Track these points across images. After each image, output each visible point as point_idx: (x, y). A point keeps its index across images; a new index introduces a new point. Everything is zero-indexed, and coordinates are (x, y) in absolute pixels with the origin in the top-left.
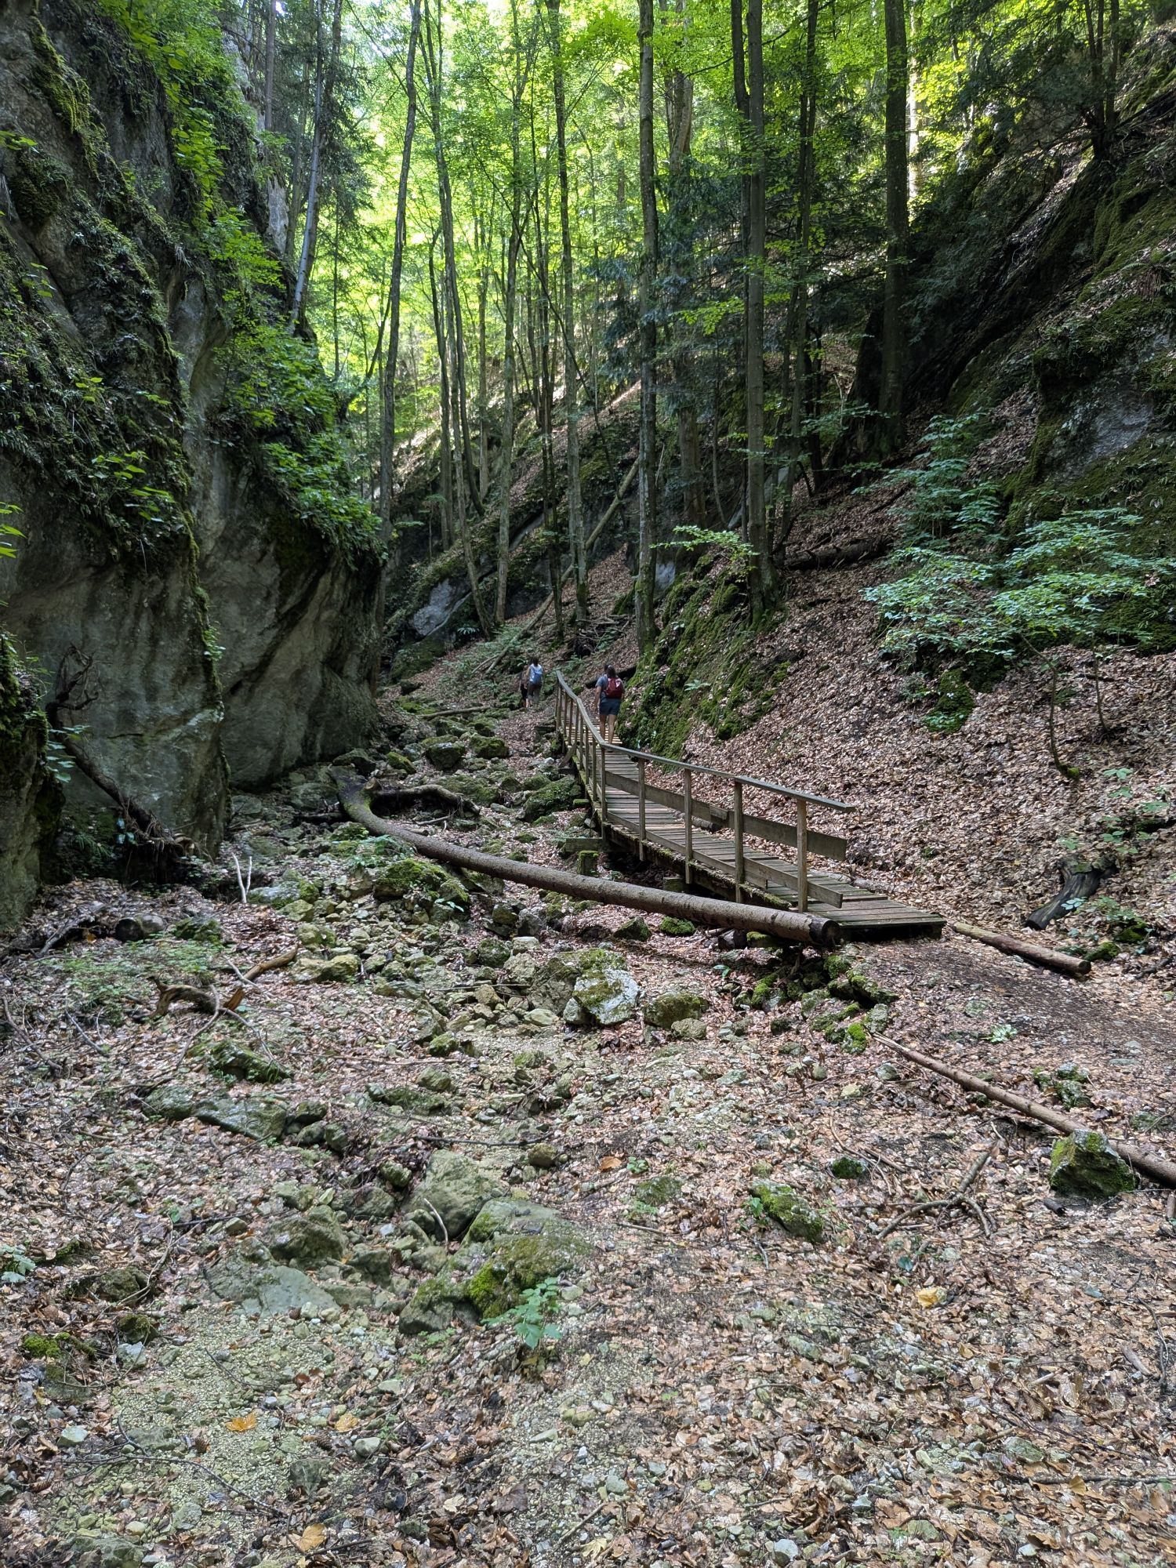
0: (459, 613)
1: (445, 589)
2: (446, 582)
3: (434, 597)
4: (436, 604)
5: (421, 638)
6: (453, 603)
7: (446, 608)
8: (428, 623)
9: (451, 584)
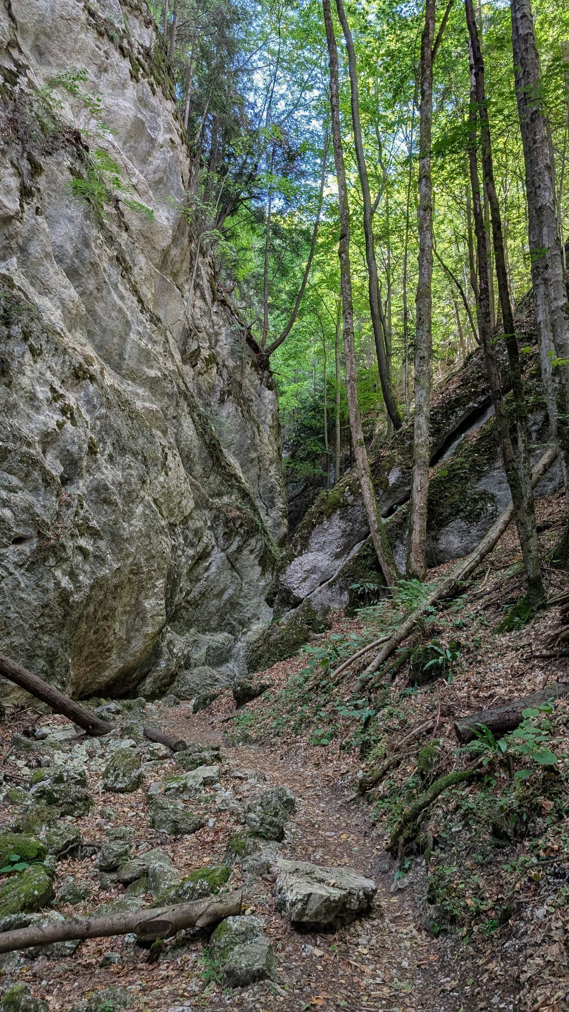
0: (355, 563)
1: (335, 527)
2: (337, 515)
3: (318, 539)
4: (321, 549)
5: (297, 603)
6: (347, 547)
7: (337, 556)
8: (307, 578)
9: (343, 518)
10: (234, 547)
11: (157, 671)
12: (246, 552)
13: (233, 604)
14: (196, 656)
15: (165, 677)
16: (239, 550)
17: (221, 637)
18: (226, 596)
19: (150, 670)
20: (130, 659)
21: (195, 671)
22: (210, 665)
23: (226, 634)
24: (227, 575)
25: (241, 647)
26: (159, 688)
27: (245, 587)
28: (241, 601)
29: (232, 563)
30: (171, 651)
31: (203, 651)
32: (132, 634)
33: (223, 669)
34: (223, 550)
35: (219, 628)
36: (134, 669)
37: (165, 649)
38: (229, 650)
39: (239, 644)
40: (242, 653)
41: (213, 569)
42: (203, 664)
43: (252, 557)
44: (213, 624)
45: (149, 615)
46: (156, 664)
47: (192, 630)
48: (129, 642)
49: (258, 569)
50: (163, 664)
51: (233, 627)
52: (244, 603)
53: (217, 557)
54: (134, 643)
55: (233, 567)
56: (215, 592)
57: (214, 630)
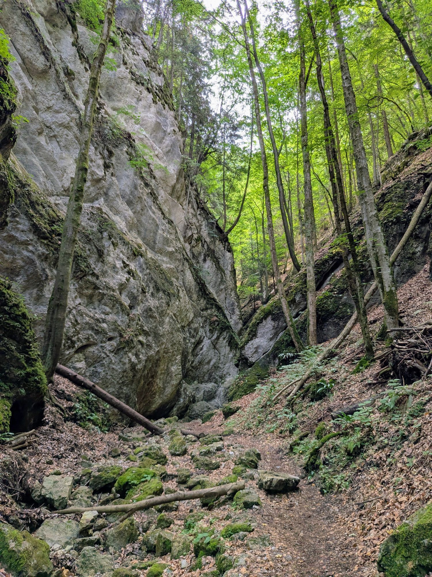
0: (281, 342)
1: (269, 324)
2: (270, 318)
3: (261, 331)
4: (263, 336)
5: (251, 365)
6: (276, 334)
7: (271, 339)
8: (256, 352)
9: (273, 319)
10: (215, 336)
11: (179, 404)
12: (221, 339)
13: (216, 367)
14: (198, 396)
15: (183, 407)
16: (218, 338)
17: (210, 386)
18: (212, 363)
19: (175, 404)
20: (165, 398)
21: (198, 404)
22: (205, 400)
23: (213, 384)
24: (212, 352)
25: (221, 390)
27: (222, 358)
28: (220, 365)
29: (214, 345)
30: (185, 393)
31: (202, 392)
32: (166, 385)
33: (212, 402)
34: (209, 339)
35: (209, 380)
36: (167, 403)
37: (183, 392)
38: (215, 392)
39: (220, 389)
40: (222, 394)
41: (205, 349)
42: (202, 400)
43: (225, 341)
44: (206, 378)
45: (174, 375)
46: (178, 400)
47: (196, 382)
48: (164, 389)
49: (228, 348)
50: (182, 400)
51: (217, 380)
52: (222, 367)
53: (206, 343)
54: (167, 389)
55: (215, 348)
56: (206, 361)
57: (207, 382)
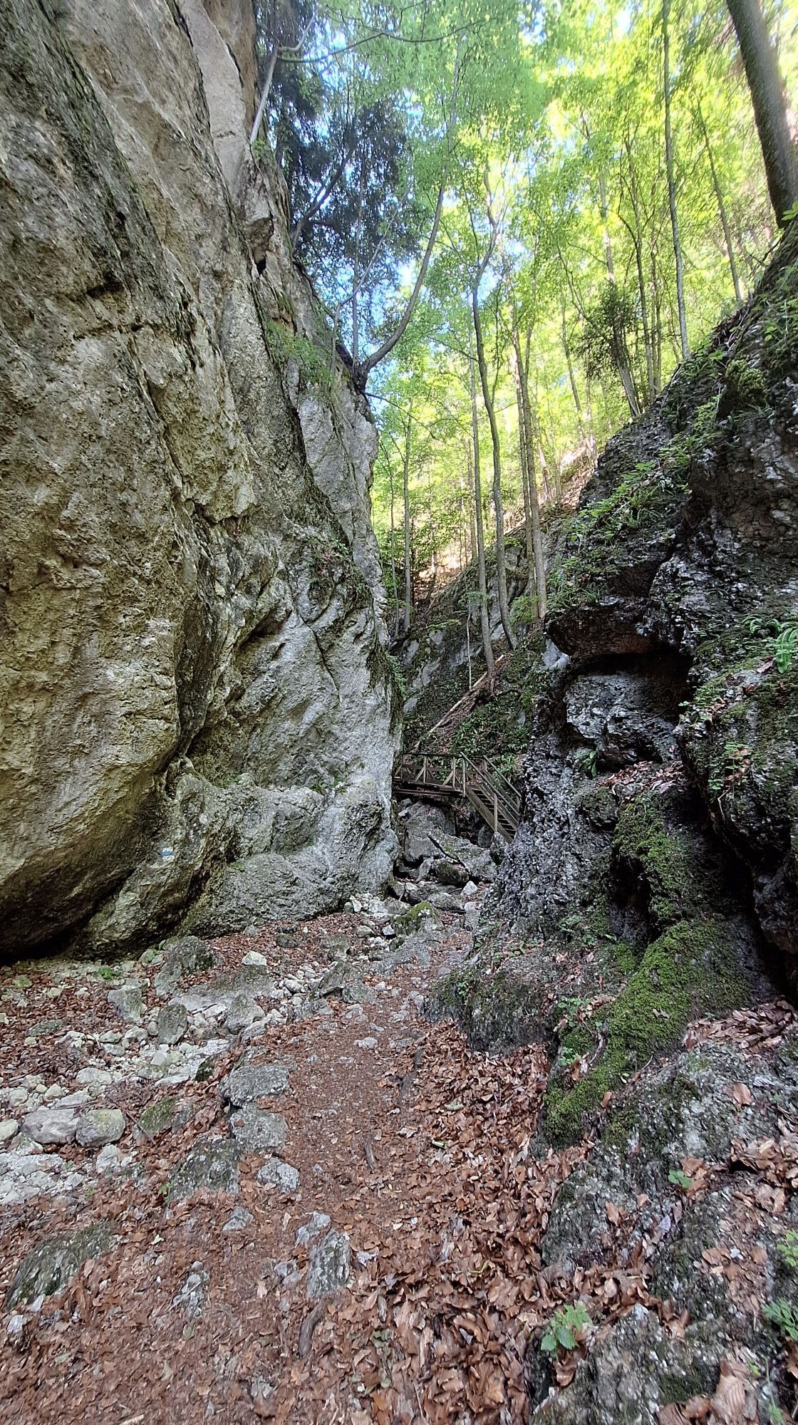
11: (151, 873)
13: (320, 732)
14: (251, 833)
15: (176, 887)
16: (337, 627)
17: (300, 795)
18: (309, 716)
19: (131, 872)
20: (52, 842)
21: (250, 865)
22: (279, 849)
23: (308, 791)
24: (312, 674)
25: (336, 816)
26: (158, 917)
27: (344, 703)
28: (335, 729)
29: (324, 649)
30: (192, 820)
31: (268, 819)
32: (61, 763)
33: (303, 856)
34: (308, 622)
35: (294, 779)
36: (70, 873)
37: (177, 814)
38: (314, 822)
39: (332, 810)
40: (338, 827)
41: (288, 655)
42: (267, 850)
43: (358, 648)
44: (284, 769)
45: (119, 710)
46: (148, 854)
48: (49, 788)
49: (365, 674)
50: (168, 854)
51: (320, 778)
52: (341, 735)
53: (295, 636)
54: (66, 791)
55: (324, 662)
56: (291, 704)
57: (286, 782)
